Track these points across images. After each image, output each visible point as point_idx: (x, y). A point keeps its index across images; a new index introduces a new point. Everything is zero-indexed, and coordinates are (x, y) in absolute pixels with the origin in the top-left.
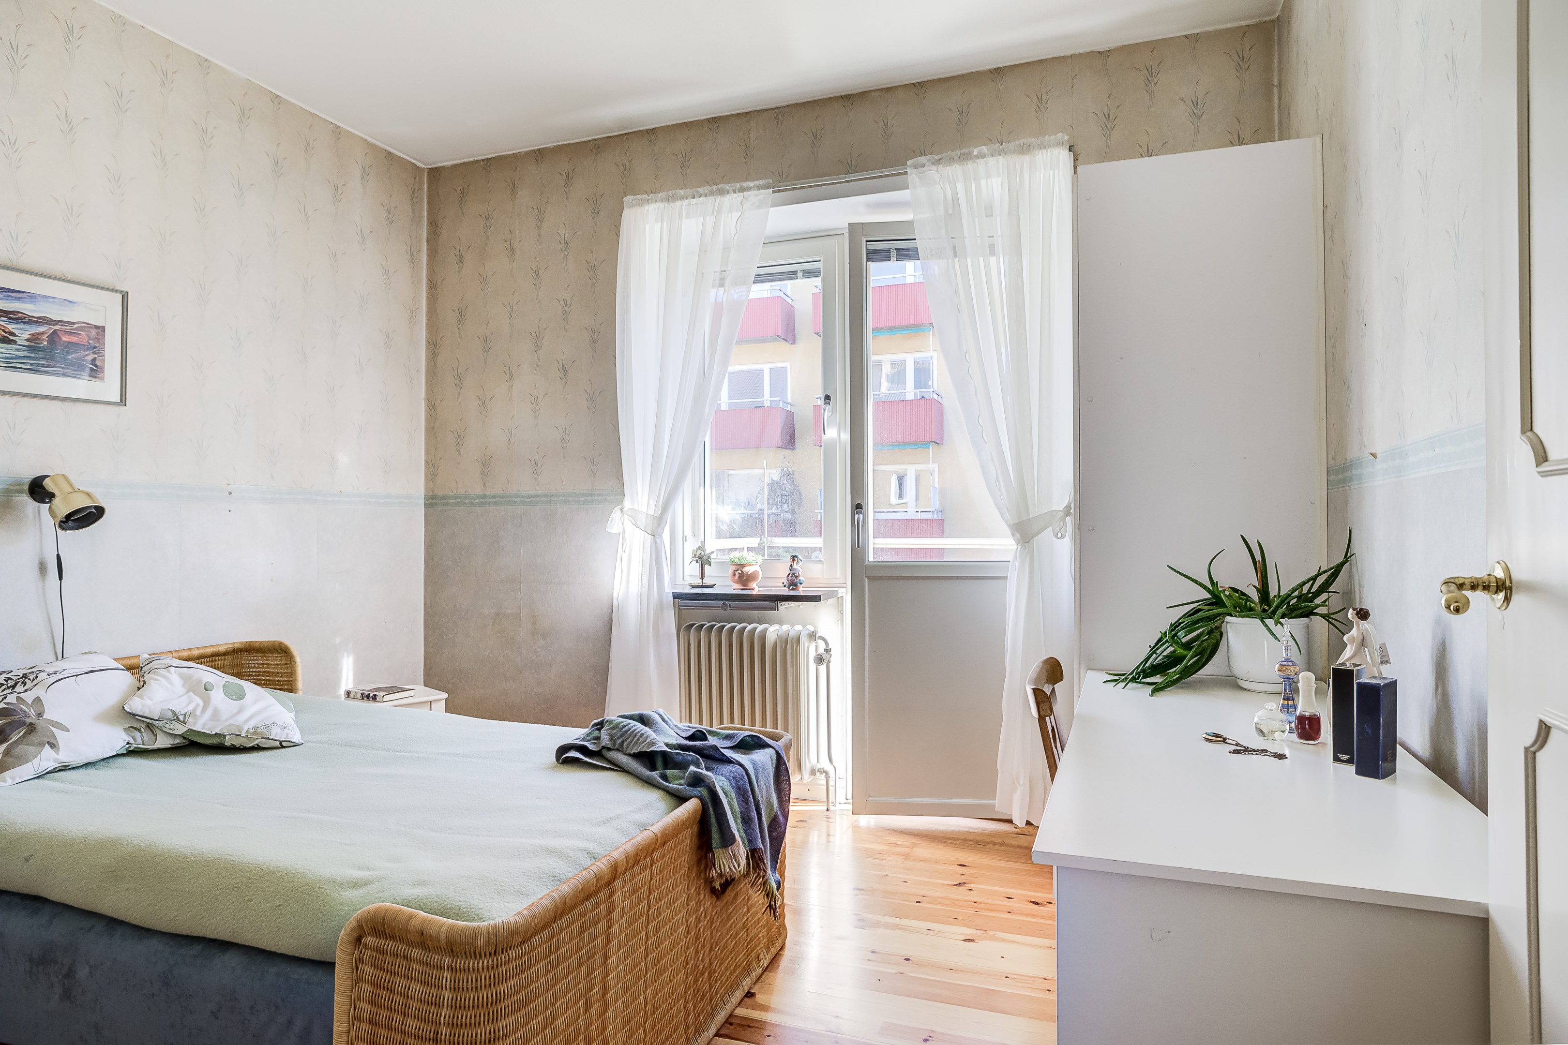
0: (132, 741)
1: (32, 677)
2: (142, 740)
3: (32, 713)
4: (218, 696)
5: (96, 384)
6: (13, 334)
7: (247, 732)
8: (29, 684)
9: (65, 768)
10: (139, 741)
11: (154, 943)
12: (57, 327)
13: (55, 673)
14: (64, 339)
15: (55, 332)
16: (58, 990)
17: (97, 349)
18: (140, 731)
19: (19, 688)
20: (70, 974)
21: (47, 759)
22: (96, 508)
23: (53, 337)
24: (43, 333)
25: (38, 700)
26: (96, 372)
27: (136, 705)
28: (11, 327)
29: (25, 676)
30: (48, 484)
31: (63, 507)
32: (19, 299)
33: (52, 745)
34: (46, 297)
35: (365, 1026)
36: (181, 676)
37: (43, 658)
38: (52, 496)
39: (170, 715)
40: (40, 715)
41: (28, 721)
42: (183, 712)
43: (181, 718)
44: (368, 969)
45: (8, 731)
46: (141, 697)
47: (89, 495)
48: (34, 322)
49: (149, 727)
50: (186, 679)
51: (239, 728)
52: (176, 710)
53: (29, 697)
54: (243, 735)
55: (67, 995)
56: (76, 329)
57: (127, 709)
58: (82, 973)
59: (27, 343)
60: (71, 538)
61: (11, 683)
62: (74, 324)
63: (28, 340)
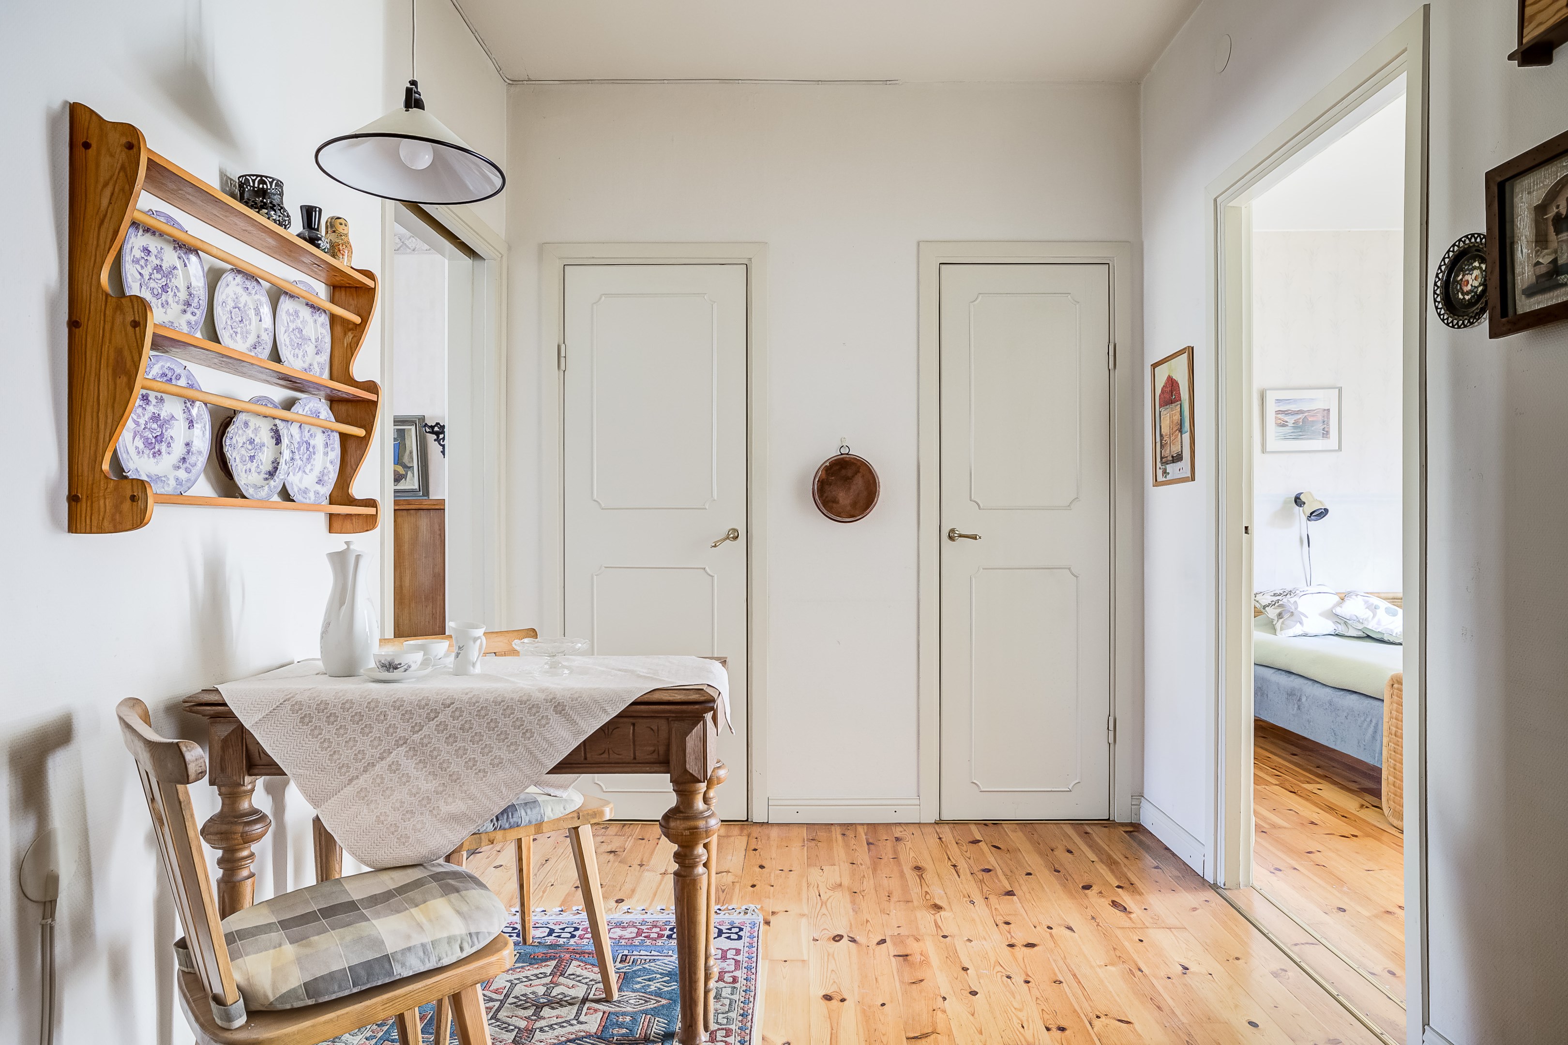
0: (1336, 629)
1: (1294, 592)
2: (1341, 629)
3: (1293, 608)
4: (1381, 613)
5: (1325, 441)
6: (1287, 422)
7: (1397, 634)
8: (1292, 595)
9: (1305, 635)
10: (1340, 630)
11: (1328, 690)
12: (1306, 414)
13: (1303, 591)
14: (1310, 420)
15: (1305, 416)
16: (1296, 706)
17: (1326, 422)
18: (1340, 624)
19: (1288, 596)
20: (1300, 700)
21: (1298, 629)
22: (1325, 509)
23: (1305, 420)
24: (1300, 419)
25: (1295, 602)
26: (1326, 434)
27: (1338, 611)
28: (1286, 418)
29: (1291, 591)
30: (1302, 497)
31: (1308, 509)
32: (1289, 403)
33: (1301, 623)
34: (1301, 399)
35: (1394, 720)
36: (1364, 600)
37: (1302, 586)
38: (1304, 503)
39: (1355, 618)
40: (1296, 609)
41: (1291, 611)
42: (1362, 618)
43: (1361, 621)
44: (1396, 698)
45: (1283, 614)
46: (1341, 607)
47: (1321, 502)
48: (1296, 413)
49: (1345, 623)
50: (1366, 602)
51: (1392, 630)
52: (1358, 616)
53: (1292, 600)
54: (1394, 635)
55: (1299, 708)
56: (1316, 413)
57: (1334, 611)
58: (1304, 699)
59: (1293, 425)
60: (1314, 525)
61: (1285, 594)
62: (1315, 410)
63: (1293, 424)
